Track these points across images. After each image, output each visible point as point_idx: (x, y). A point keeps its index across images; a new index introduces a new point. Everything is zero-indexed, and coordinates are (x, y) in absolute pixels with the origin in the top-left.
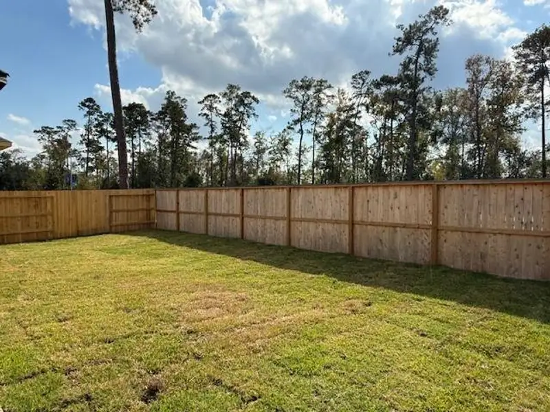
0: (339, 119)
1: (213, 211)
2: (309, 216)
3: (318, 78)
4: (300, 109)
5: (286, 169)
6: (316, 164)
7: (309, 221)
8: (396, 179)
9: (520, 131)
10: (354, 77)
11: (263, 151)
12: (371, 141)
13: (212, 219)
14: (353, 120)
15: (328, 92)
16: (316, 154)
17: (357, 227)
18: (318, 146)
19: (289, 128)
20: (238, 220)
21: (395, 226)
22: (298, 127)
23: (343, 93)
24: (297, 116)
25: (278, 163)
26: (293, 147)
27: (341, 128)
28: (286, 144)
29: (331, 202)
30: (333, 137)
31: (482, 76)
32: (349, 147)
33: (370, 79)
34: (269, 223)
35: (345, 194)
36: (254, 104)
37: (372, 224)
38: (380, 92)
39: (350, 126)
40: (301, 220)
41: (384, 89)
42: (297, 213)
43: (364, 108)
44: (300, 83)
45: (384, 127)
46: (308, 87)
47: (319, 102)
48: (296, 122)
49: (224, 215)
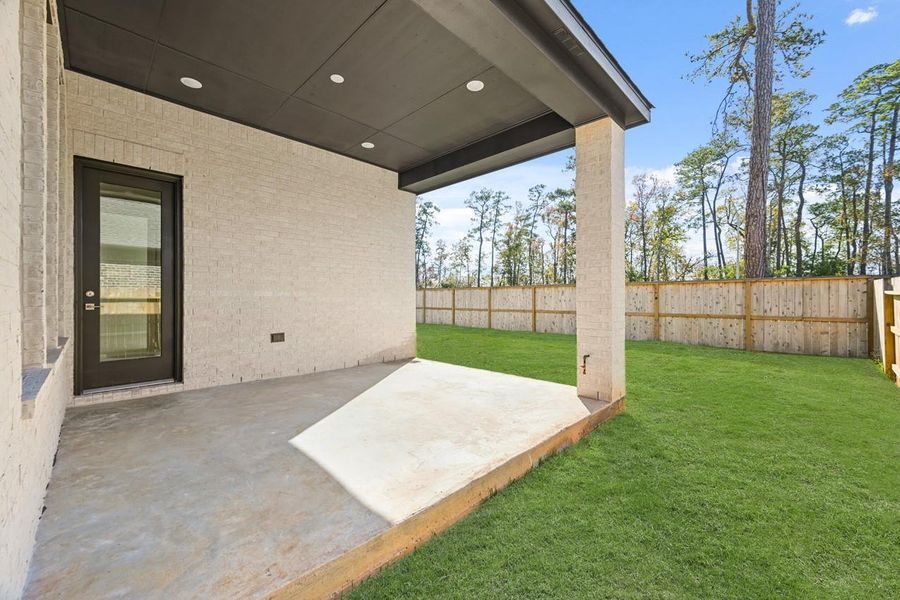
0: (517, 228)
1: (430, 306)
2: (506, 308)
3: (496, 190)
4: (480, 219)
5: (466, 274)
6: (494, 269)
7: (504, 311)
8: (570, 283)
9: (685, 239)
10: (530, 190)
11: (445, 257)
12: (546, 248)
13: (429, 312)
14: (530, 228)
15: (505, 202)
16: (495, 260)
17: (537, 314)
18: (496, 252)
19: (469, 236)
20: (450, 312)
21: (563, 313)
22: (477, 235)
23: (521, 205)
24: (477, 225)
25: (459, 268)
26: (473, 254)
27: (519, 236)
28: (466, 250)
29: (518, 298)
30: (511, 244)
31: (647, 191)
32: (527, 254)
33: (545, 192)
34: (475, 314)
35: (529, 292)
36: (436, 213)
37: (548, 312)
38: (554, 204)
39: (526, 234)
40: (499, 310)
41: (558, 201)
42: (495, 306)
43: (540, 218)
44: (480, 195)
45: (559, 236)
46: (487, 198)
47: (498, 211)
48: (475, 231)
49: (439, 309)
